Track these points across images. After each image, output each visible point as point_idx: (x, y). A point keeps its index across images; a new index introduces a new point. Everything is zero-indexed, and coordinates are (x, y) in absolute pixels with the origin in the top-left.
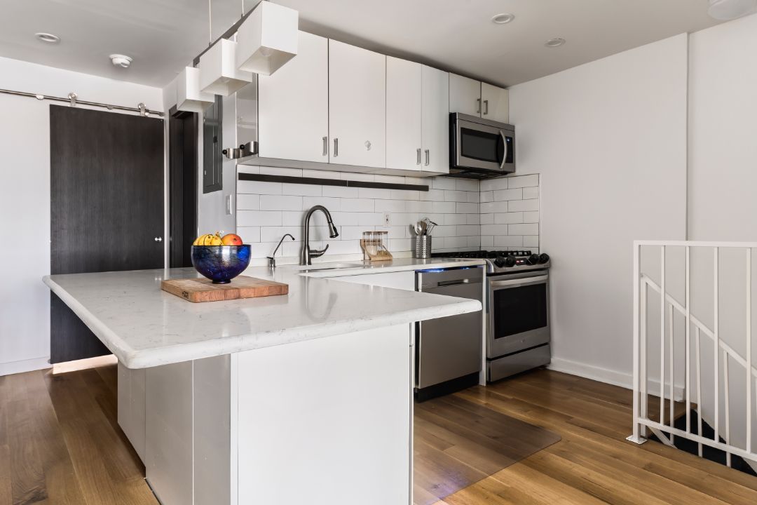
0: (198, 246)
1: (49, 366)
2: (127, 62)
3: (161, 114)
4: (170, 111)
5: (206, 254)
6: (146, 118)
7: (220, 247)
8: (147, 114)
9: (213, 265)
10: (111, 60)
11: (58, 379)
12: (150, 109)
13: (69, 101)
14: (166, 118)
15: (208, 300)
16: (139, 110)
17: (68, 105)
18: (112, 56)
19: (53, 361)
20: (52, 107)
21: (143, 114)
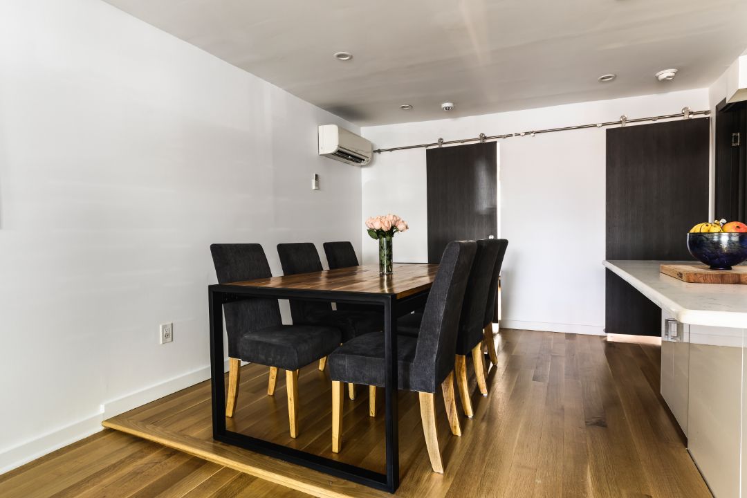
0: (694, 233)
1: (604, 334)
2: (672, 74)
3: (706, 113)
4: (717, 107)
5: (702, 241)
6: (690, 120)
7: (719, 234)
8: (691, 116)
9: (708, 251)
10: (657, 77)
11: (610, 346)
12: (695, 111)
13: (620, 122)
14: (713, 116)
15: (702, 281)
16: (683, 115)
17: (619, 126)
18: (658, 74)
19: (607, 331)
20: (607, 130)
21: (686, 117)
